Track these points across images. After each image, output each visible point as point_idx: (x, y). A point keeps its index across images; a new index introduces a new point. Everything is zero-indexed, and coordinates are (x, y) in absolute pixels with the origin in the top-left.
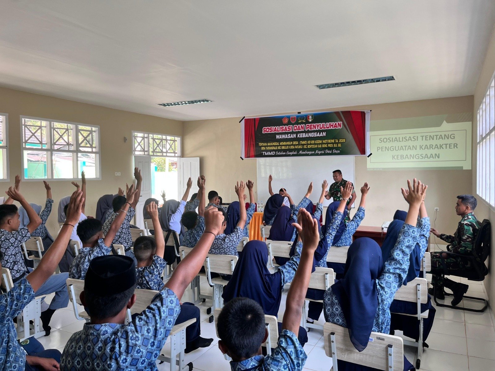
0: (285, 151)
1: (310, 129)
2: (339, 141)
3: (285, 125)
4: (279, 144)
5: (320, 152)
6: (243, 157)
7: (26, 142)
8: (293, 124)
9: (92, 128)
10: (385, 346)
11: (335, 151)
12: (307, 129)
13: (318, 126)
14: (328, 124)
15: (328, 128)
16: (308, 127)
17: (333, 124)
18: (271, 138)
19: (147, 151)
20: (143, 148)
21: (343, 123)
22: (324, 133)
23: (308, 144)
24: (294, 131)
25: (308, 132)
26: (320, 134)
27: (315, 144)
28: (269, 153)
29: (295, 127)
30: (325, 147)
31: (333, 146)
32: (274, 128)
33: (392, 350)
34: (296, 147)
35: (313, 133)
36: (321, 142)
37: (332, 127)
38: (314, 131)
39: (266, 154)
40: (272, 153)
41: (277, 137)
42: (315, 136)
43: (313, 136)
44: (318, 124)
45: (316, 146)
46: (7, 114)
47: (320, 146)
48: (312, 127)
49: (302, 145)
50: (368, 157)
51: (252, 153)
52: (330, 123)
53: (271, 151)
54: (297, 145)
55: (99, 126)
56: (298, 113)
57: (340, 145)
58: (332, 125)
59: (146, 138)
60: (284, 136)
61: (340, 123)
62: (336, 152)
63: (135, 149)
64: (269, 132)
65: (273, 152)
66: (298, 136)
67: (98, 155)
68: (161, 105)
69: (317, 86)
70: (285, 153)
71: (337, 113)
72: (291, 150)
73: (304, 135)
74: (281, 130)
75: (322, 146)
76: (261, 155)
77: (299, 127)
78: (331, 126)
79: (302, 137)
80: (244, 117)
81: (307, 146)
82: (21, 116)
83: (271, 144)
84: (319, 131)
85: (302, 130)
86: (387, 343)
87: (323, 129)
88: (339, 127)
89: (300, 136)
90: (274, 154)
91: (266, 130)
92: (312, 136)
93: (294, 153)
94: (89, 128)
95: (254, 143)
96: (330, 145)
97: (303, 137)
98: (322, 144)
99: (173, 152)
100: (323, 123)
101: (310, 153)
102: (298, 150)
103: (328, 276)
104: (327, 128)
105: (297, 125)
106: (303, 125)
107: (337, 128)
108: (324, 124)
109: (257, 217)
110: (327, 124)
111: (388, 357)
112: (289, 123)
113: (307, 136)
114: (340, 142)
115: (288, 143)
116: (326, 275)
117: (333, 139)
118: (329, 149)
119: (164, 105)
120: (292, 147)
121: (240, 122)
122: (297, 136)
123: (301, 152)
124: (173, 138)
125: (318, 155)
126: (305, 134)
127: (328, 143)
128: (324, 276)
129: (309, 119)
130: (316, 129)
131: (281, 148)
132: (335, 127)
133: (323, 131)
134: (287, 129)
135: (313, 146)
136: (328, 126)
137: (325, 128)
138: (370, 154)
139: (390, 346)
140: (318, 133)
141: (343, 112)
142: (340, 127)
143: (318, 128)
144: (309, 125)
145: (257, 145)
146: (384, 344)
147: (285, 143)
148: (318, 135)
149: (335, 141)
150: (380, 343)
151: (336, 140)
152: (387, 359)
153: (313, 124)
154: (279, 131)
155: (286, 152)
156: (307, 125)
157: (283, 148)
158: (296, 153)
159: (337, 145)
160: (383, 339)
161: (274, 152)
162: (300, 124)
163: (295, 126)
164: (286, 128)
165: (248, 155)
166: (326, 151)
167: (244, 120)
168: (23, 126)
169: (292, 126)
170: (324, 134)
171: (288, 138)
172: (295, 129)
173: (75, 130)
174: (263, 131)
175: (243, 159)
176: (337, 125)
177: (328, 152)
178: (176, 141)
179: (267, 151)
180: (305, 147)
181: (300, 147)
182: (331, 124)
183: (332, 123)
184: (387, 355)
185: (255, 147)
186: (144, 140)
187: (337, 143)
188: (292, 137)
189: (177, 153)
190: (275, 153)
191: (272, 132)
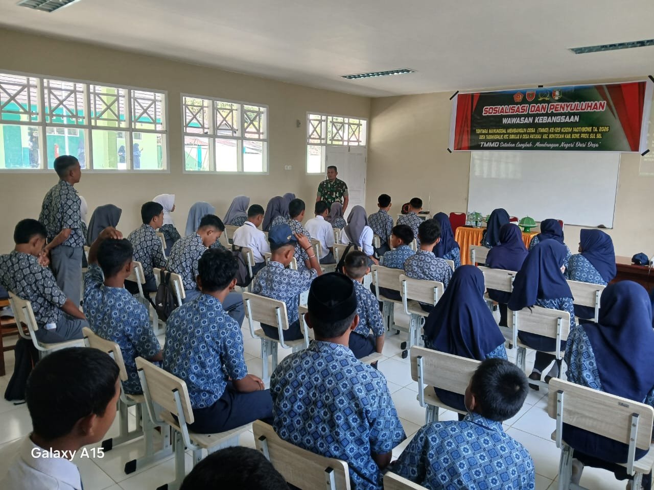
0: (514, 141)
1: (555, 110)
2: (598, 129)
3: (517, 104)
4: (506, 131)
5: (567, 146)
6: (452, 149)
7: (187, 126)
8: (530, 103)
9: (259, 109)
10: (628, 414)
11: (590, 144)
12: (551, 110)
13: (567, 107)
14: (584, 104)
15: (584, 109)
16: (552, 107)
17: (592, 104)
18: (496, 122)
19: (324, 139)
20: (320, 134)
21: (608, 104)
22: (576, 116)
23: (550, 133)
24: (530, 113)
25: (552, 115)
26: (570, 119)
27: (561, 133)
28: (490, 145)
29: (533, 108)
30: (576, 139)
31: (589, 136)
32: (501, 107)
33: (637, 420)
34: (532, 137)
35: (560, 117)
36: (570, 130)
37: (589, 108)
38: (561, 114)
39: (485, 145)
40: (494, 145)
41: (505, 121)
42: (561, 121)
43: (559, 121)
44: (568, 104)
45: (562, 136)
46: (167, 92)
47: (568, 136)
48: (558, 108)
49: (540, 133)
50: (643, 155)
51: (466, 143)
52: (587, 102)
53: (493, 141)
54: (533, 133)
55: (267, 106)
56: (539, 86)
57: (599, 136)
58: (590, 105)
59: (324, 121)
60: (514, 121)
61: (603, 102)
62: (594, 146)
63: (310, 136)
64: (493, 114)
65: (496, 143)
66: (536, 121)
67: (265, 143)
68: (346, 77)
69: (573, 50)
70: (513, 145)
71: (599, 88)
72: (522, 141)
73: (545, 120)
74: (511, 111)
75: (571, 136)
76: (478, 147)
77: (538, 107)
78: (588, 106)
79: (541, 122)
80: (458, 92)
81: (548, 136)
82: (181, 94)
83: (494, 131)
84: (570, 115)
85: (543, 112)
86: (632, 410)
87: (575, 111)
88: (601, 109)
89: (538, 120)
90: (497, 146)
91: (489, 111)
92: (557, 121)
93: (528, 146)
94: (256, 108)
95: (469, 129)
96: (583, 136)
97: (544, 122)
98: (572, 133)
99: (356, 140)
100: (576, 103)
101: (552, 146)
102: (534, 141)
103: (561, 322)
104: (581, 109)
105: (535, 105)
106: (544, 105)
107: (598, 110)
108: (578, 104)
109: (465, 233)
110: (582, 104)
111: (631, 427)
112: (524, 101)
113: (549, 120)
114: (600, 131)
115: (521, 130)
116: (558, 319)
117: (589, 126)
118: (582, 140)
119: (350, 77)
120: (525, 137)
121: (451, 99)
122: (534, 120)
123: (538, 144)
124: (356, 121)
125: (563, 149)
126: (546, 117)
127: (581, 133)
128: (556, 321)
129: (554, 95)
130: (565, 111)
131: (509, 137)
132: (594, 108)
133: (574, 114)
134: (521, 110)
135: (558, 136)
136: (583, 108)
137: (579, 110)
138: (646, 150)
139: (636, 415)
140: (568, 117)
141: (609, 87)
142: (603, 109)
143: (567, 110)
144: (553, 105)
145: (473, 132)
146: (627, 412)
147: (515, 131)
148: (567, 120)
149: (592, 129)
150: (622, 410)
151: (594, 128)
152: (629, 430)
153: (560, 103)
154: (507, 113)
155: (516, 144)
156: (551, 105)
157: (512, 137)
158: (531, 145)
159: (596, 136)
160: (627, 406)
161: (498, 143)
162: (541, 102)
163: (532, 106)
164: (518, 108)
165: (458, 147)
166: (577, 144)
167: (456, 96)
168: (184, 106)
169: (528, 105)
170: (577, 119)
171: (521, 122)
172: (533, 110)
173: (240, 110)
174: (484, 112)
175: (450, 152)
176: (598, 106)
177: (580, 145)
178: (361, 125)
179: (487, 141)
180: (545, 137)
181: (538, 137)
182: (588, 104)
183: (590, 103)
184: (630, 425)
185: (469, 135)
186: (321, 125)
187: (596, 133)
188: (526, 121)
189: (361, 142)
190: (499, 145)
191: (497, 114)
